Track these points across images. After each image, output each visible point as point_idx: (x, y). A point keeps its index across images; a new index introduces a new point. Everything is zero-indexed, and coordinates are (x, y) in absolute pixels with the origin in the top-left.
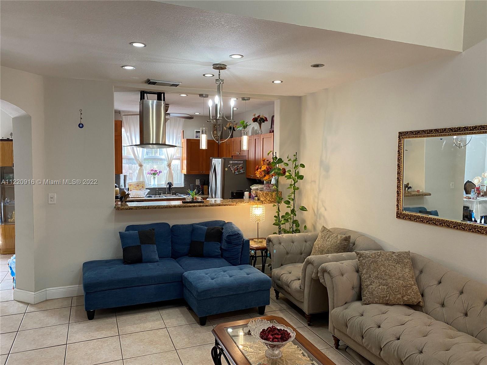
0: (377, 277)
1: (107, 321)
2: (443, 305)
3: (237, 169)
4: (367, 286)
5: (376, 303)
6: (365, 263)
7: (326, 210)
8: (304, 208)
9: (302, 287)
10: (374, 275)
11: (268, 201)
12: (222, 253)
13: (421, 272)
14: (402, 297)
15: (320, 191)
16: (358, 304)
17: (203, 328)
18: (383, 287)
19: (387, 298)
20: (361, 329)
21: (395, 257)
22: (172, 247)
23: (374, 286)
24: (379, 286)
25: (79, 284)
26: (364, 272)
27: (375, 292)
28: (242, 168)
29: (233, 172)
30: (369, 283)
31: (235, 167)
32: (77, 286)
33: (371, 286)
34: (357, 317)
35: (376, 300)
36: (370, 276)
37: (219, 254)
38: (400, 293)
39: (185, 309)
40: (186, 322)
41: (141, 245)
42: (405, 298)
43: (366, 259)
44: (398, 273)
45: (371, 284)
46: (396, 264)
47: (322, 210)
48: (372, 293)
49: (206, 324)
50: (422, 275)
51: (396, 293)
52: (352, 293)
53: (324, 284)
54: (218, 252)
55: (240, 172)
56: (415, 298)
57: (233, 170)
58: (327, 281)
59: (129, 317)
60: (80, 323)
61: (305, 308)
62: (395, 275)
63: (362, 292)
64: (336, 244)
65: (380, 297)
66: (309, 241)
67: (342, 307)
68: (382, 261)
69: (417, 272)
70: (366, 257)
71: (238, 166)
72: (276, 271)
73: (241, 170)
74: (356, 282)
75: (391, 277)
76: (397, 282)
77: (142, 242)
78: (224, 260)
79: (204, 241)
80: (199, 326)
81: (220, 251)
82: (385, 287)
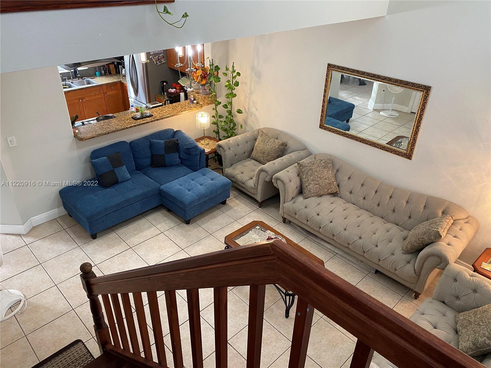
0: (313, 180)
1: (110, 237)
2: (351, 193)
3: (159, 59)
4: (307, 186)
5: (312, 197)
6: (304, 171)
7: (257, 110)
8: (240, 111)
9: (256, 185)
10: (311, 179)
11: (206, 103)
12: (181, 161)
13: (338, 171)
14: (328, 190)
15: (251, 93)
16: (300, 199)
17: (190, 226)
18: (316, 186)
19: (319, 193)
20: (307, 217)
21: (323, 164)
22: (135, 162)
23: (311, 186)
24: (314, 185)
25: (58, 208)
26: (304, 176)
27: (312, 190)
28: (163, 57)
29: (155, 63)
30: (307, 184)
31: (156, 58)
32: (57, 209)
33: (309, 186)
34: (303, 209)
35: (312, 195)
36: (308, 180)
37: (179, 162)
38: (327, 189)
39: (164, 211)
40: (174, 224)
41: (114, 169)
42: (329, 191)
43: (305, 168)
44: (325, 175)
45: (309, 185)
46: (324, 169)
47: (253, 110)
48: (310, 191)
49: (190, 223)
50: (339, 173)
51: (324, 189)
52: (296, 191)
53: (277, 187)
54: (178, 161)
55: (162, 62)
56: (334, 190)
57: (155, 62)
58: (279, 186)
59: (125, 229)
60: (89, 244)
61: (259, 198)
62: (323, 177)
63: (303, 190)
64: (275, 148)
65: (315, 192)
66: (249, 141)
67: (291, 202)
68: (315, 168)
69: (335, 171)
70: (305, 166)
71: (159, 56)
72: (228, 171)
73: (162, 60)
74: (298, 183)
75: (321, 178)
76: (325, 182)
77: (115, 167)
78: (185, 167)
79: (164, 153)
80: (185, 225)
81: (179, 160)
82: (318, 186)
